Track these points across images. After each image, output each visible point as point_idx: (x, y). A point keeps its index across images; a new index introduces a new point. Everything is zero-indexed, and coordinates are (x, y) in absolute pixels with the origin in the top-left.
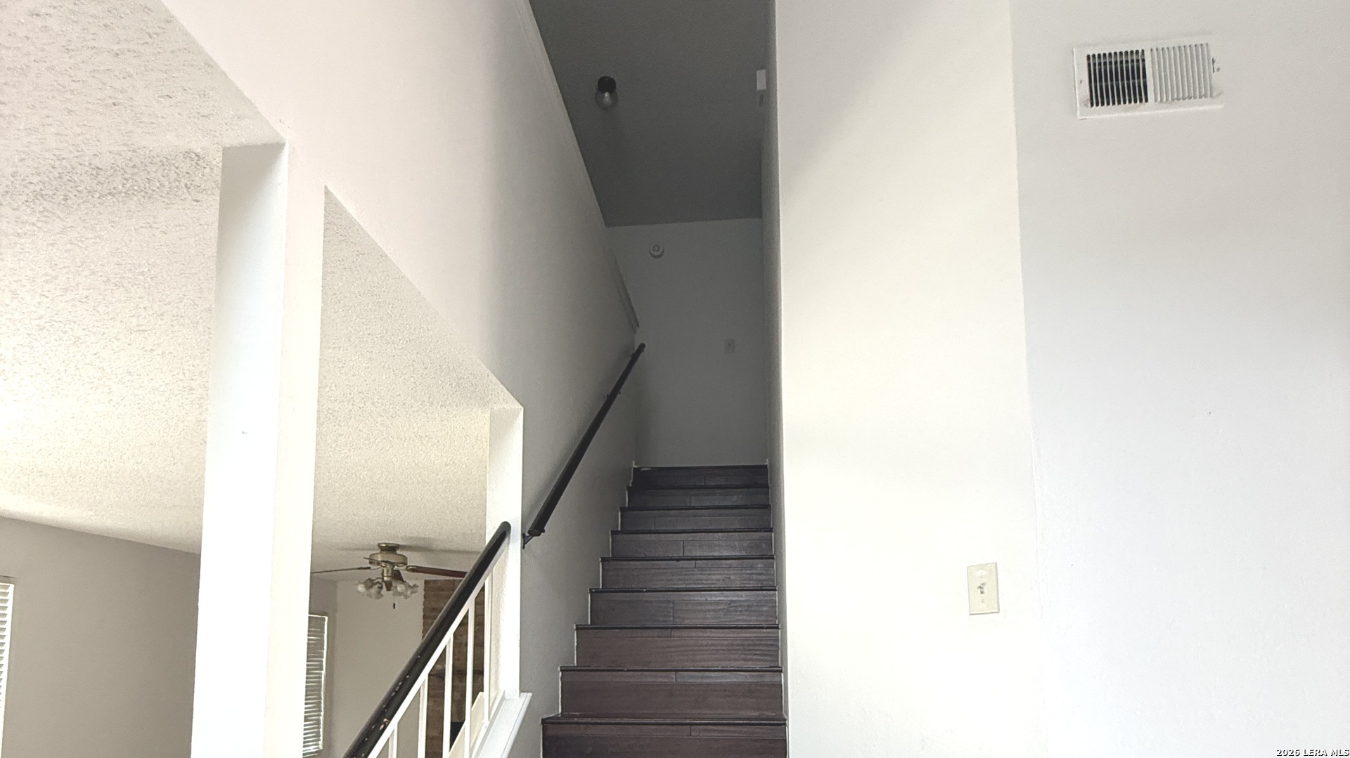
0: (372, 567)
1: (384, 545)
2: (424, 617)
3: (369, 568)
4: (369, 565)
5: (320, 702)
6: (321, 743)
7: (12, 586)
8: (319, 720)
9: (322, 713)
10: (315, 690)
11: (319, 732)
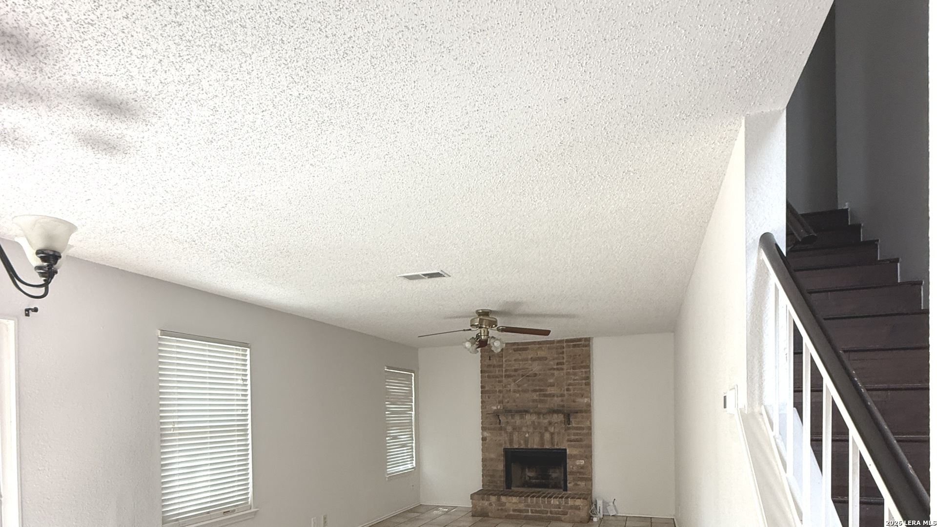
0: (473, 329)
1: (481, 311)
2: (482, 372)
3: (470, 330)
4: (470, 328)
5: (412, 434)
6: (414, 462)
7: (249, 350)
8: (412, 446)
9: (414, 442)
10: (410, 425)
11: (412, 455)
